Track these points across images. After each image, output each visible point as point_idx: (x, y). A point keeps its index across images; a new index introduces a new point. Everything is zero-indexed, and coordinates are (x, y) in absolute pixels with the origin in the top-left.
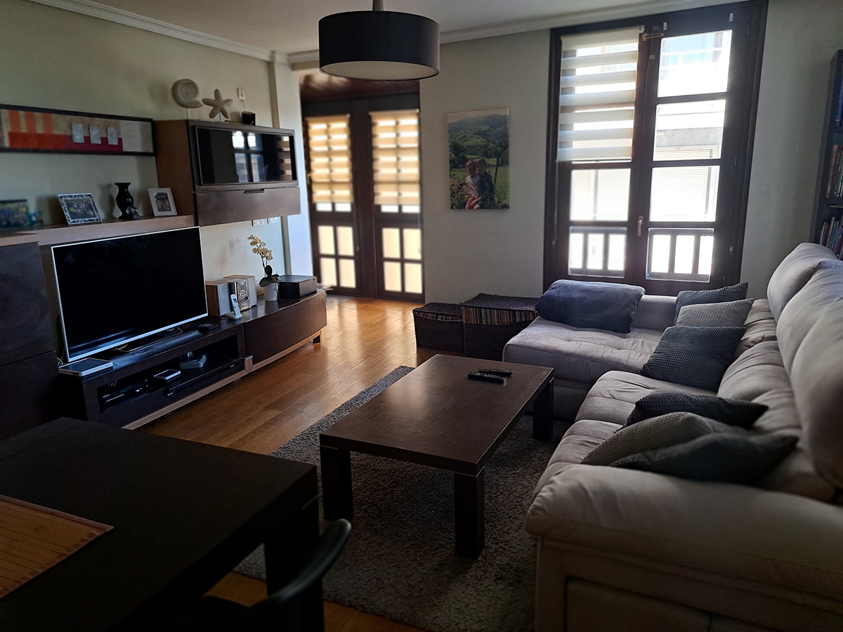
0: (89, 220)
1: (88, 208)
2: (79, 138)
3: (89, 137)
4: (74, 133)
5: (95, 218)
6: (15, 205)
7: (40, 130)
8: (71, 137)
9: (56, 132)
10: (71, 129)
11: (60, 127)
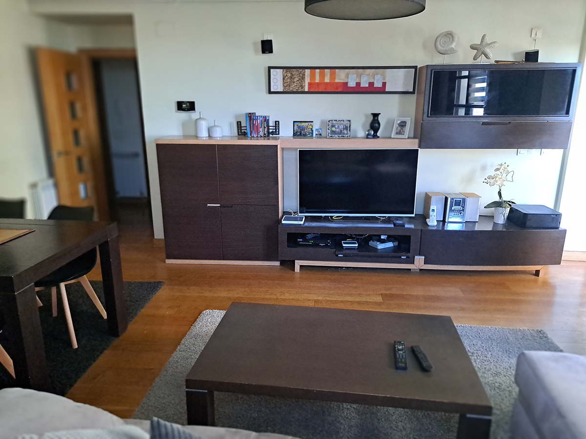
0: (342, 136)
1: (344, 129)
2: (352, 84)
3: (360, 83)
4: (349, 80)
5: (347, 136)
6: (307, 124)
7: (327, 80)
8: (347, 83)
9: (337, 81)
10: (348, 78)
11: (341, 77)
